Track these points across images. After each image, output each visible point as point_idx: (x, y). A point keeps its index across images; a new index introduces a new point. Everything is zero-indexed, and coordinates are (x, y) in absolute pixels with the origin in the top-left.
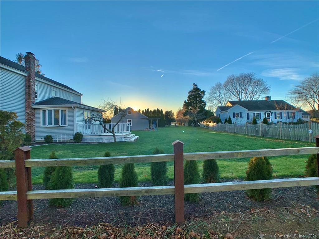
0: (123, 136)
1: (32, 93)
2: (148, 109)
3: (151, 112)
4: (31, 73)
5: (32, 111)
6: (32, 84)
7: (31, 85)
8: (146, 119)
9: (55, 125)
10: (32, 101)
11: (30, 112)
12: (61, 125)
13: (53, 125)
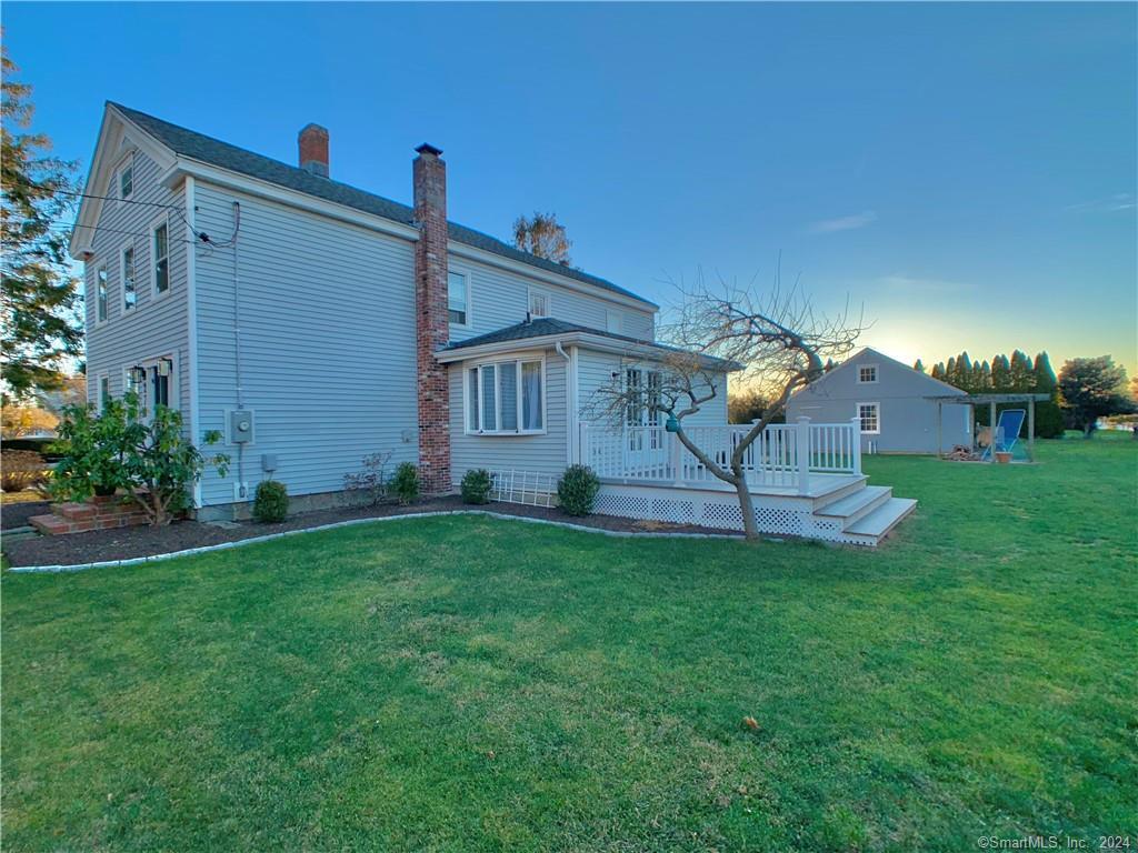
0: (808, 507)
1: (436, 304)
2: (963, 358)
3: (980, 370)
4: (430, 226)
5: (438, 373)
6: (436, 267)
7: (430, 271)
8: (959, 400)
9: (504, 427)
10: (434, 334)
11: (429, 376)
12: (522, 431)
13: (498, 431)
